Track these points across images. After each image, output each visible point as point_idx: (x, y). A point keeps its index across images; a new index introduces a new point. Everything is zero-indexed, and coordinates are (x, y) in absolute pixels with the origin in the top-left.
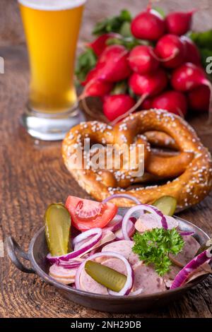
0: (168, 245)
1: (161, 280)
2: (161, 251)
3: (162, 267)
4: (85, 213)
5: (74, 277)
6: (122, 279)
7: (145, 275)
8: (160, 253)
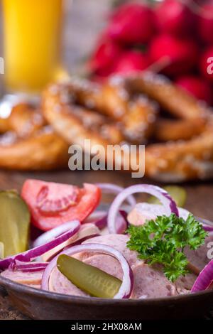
0: (183, 237)
1: (173, 288)
2: (171, 245)
3: (173, 269)
4: (51, 202)
5: (40, 282)
6: (113, 283)
7: (149, 279)
8: (170, 249)
